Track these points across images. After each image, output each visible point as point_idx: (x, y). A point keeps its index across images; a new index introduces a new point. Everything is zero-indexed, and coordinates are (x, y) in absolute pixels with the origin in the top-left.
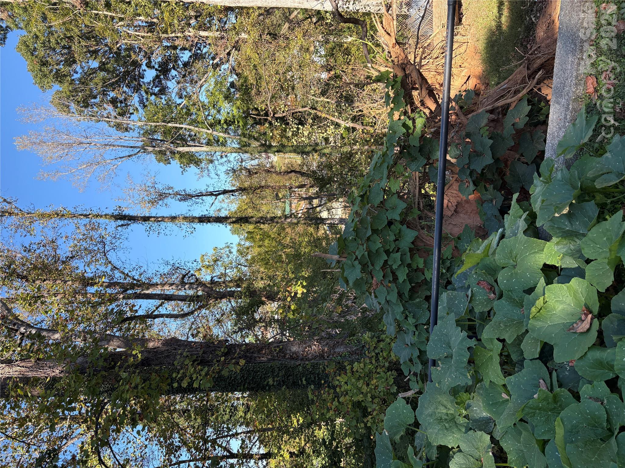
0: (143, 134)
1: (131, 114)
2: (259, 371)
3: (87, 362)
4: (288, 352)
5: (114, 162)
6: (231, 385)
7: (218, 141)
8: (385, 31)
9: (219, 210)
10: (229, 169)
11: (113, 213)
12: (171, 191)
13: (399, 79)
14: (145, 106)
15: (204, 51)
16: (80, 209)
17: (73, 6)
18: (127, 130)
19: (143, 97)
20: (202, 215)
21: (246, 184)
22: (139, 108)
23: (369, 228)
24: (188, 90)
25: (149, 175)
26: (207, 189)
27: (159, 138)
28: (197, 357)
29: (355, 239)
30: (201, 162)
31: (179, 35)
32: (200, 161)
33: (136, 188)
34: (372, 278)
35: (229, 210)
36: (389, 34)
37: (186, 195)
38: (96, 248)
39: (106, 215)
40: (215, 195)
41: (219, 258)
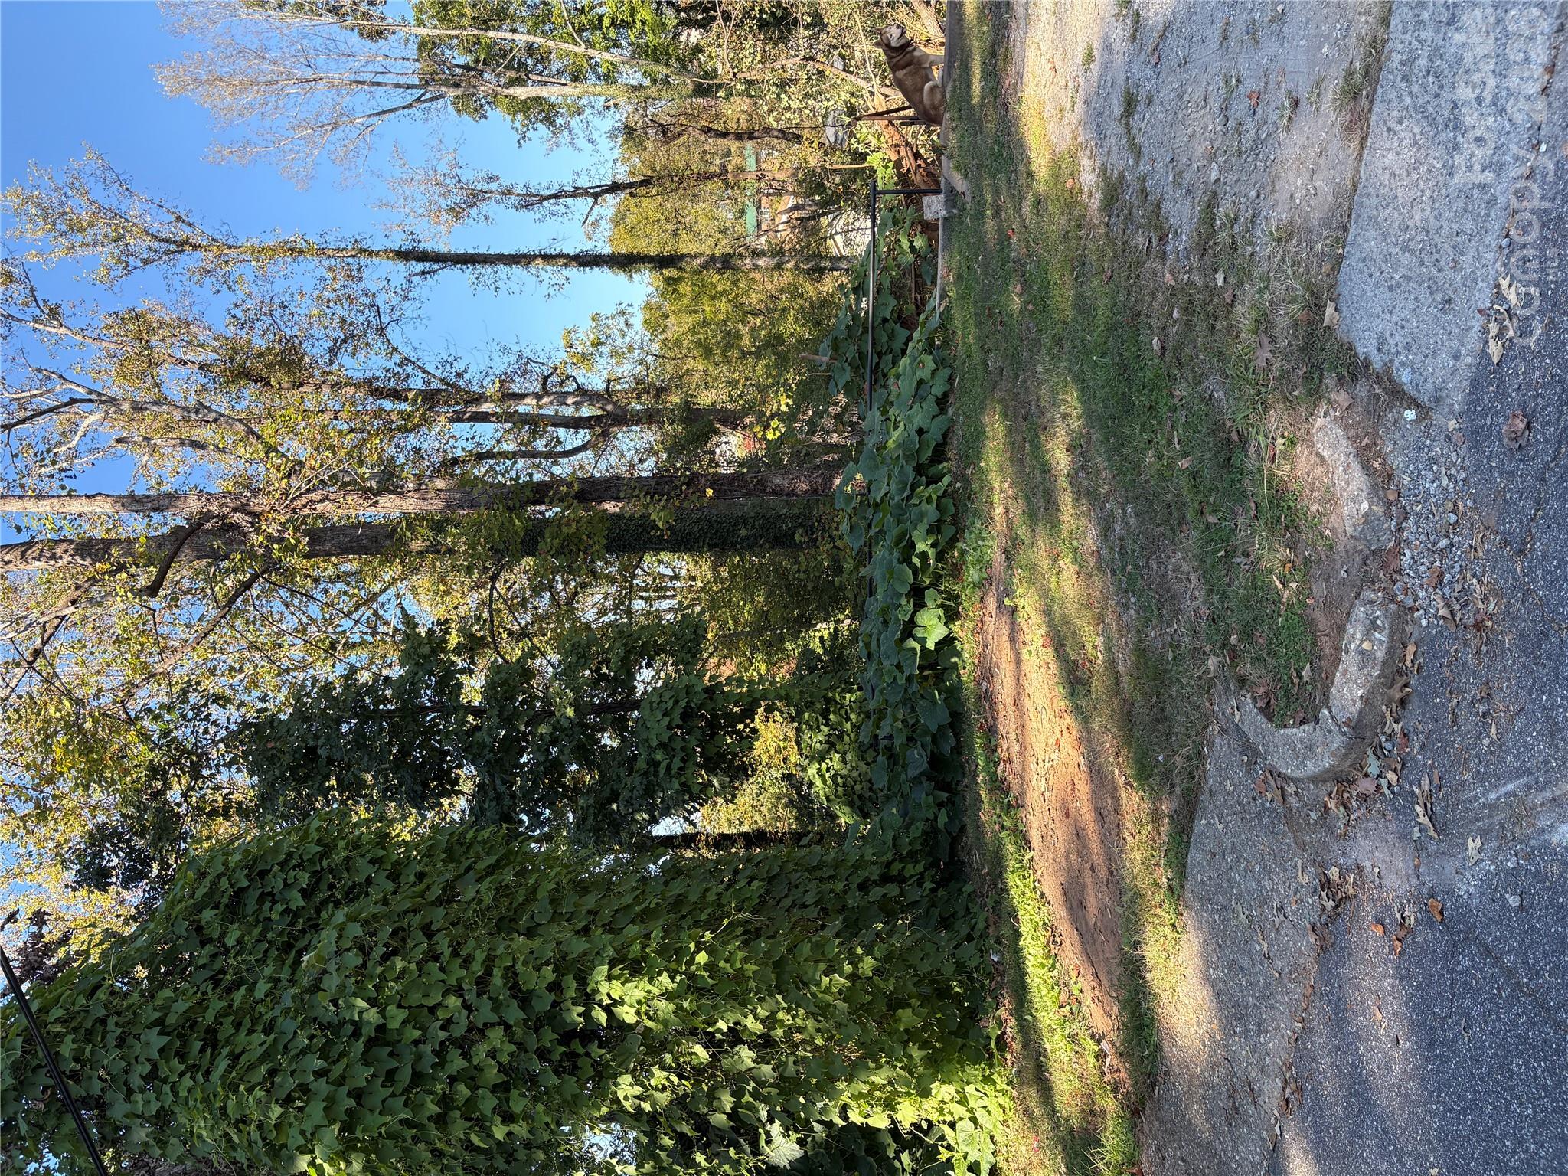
2: (725, 522)
4: (769, 484)
10: (617, 125)
11: (401, 247)
12: (494, 186)
16: (333, 238)
26: (574, 181)
33: (417, 178)
37: (531, 194)
38: (363, 319)
39: (386, 251)
40: (595, 195)
41: (603, 338)
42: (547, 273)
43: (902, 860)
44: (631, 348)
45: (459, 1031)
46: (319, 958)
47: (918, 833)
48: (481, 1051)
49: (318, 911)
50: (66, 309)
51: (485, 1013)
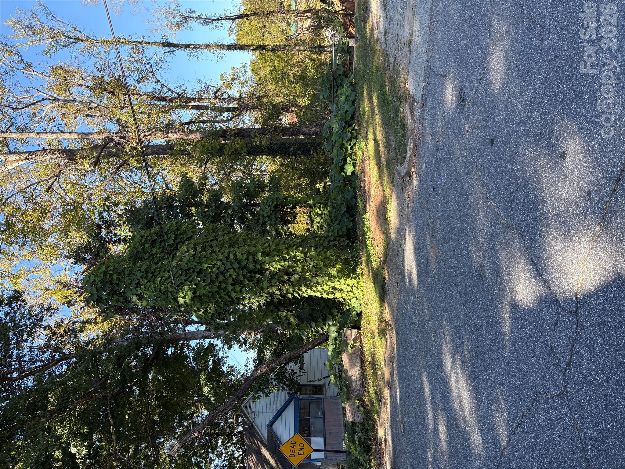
2: (286, 145)
11: (160, 41)
12: (193, 15)
16: (134, 37)
20: (230, 44)
26: (225, 13)
33: (162, 10)
38: (146, 69)
39: (155, 42)
40: (232, 19)
41: (236, 77)
42: (217, 52)
43: (340, 236)
44: (247, 81)
45: (222, 270)
46: (182, 253)
47: (345, 230)
48: (227, 275)
49: (177, 245)
50: (34, 65)
51: (228, 265)
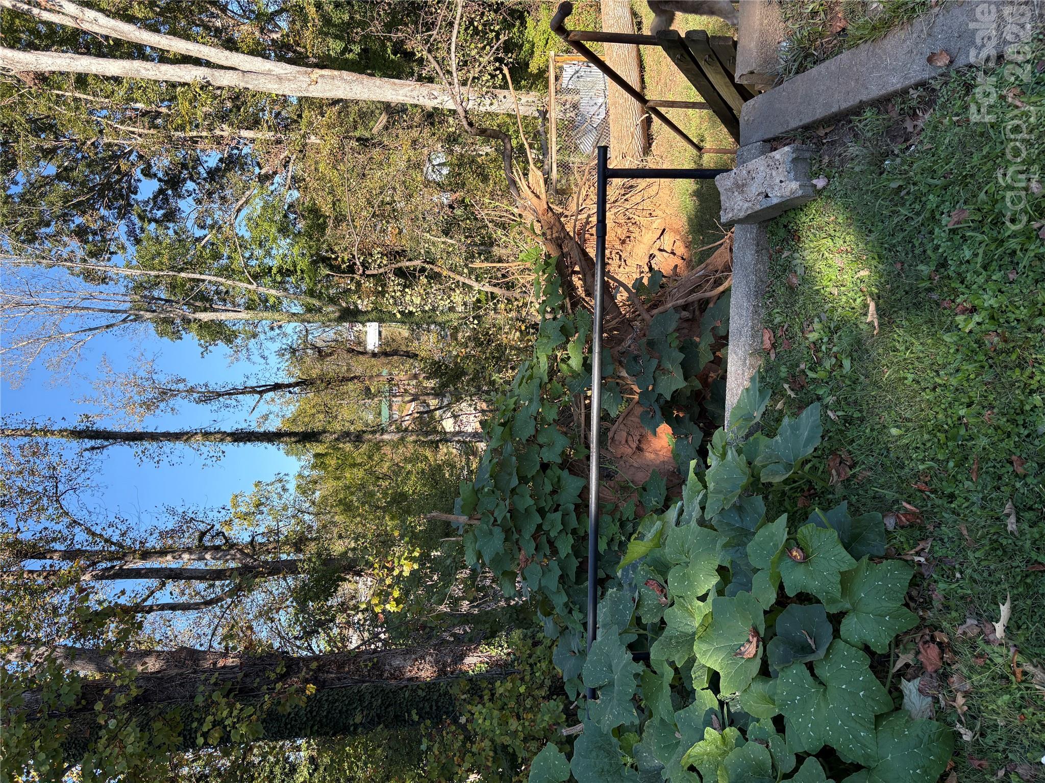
0: (134, 288)
1: (112, 253)
2: (337, 701)
3: (37, 701)
4: (387, 667)
5: (78, 337)
6: (289, 726)
7: (267, 301)
8: (533, 192)
9: (266, 417)
10: (284, 347)
11: (76, 427)
12: (181, 386)
13: (553, 261)
14: (138, 241)
15: (244, 152)
16: (14, 421)
17: (19, 81)
18: (104, 280)
19: (134, 224)
20: (237, 430)
21: (315, 373)
22: (127, 244)
23: (515, 474)
24: (216, 216)
25: (143, 358)
26: (245, 382)
27: (163, 296)
28: (233, 685)
29: (493, 492)
30: (236, 337)
31: (204, 134)
32: (235, 334)
33: (119, 380)
34: (520, 549)
35: (283, 416)
36: (538, 197)
37: (209, 392)
38: (40, 489)
39: (61, 431)
40: (261, 393)
41: (263, 500)
42: (209, 448)
44: (285, 508)
